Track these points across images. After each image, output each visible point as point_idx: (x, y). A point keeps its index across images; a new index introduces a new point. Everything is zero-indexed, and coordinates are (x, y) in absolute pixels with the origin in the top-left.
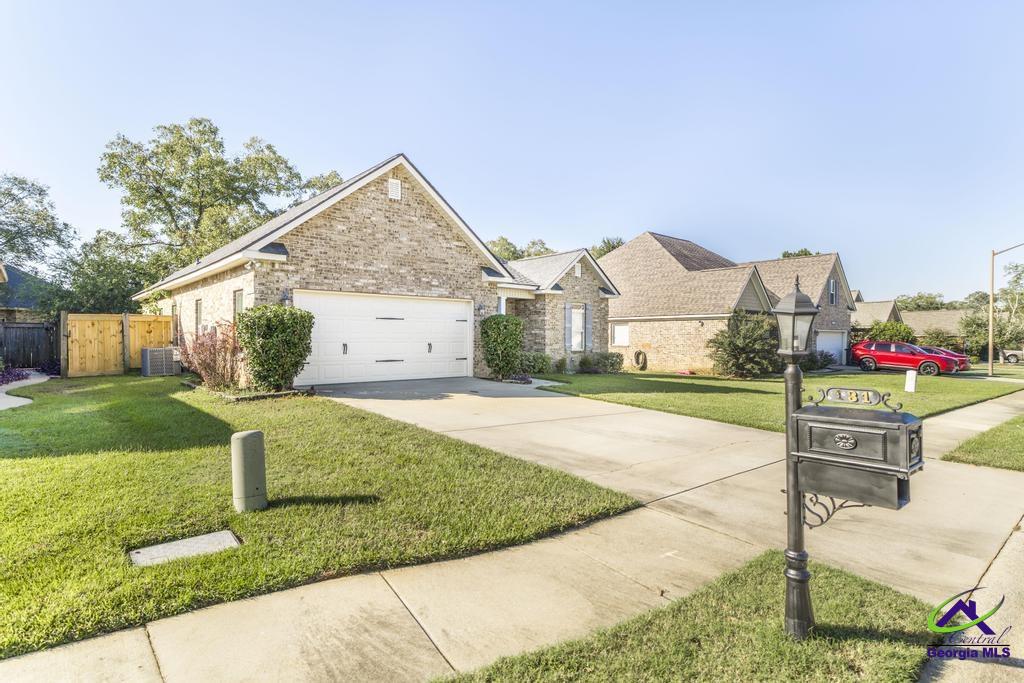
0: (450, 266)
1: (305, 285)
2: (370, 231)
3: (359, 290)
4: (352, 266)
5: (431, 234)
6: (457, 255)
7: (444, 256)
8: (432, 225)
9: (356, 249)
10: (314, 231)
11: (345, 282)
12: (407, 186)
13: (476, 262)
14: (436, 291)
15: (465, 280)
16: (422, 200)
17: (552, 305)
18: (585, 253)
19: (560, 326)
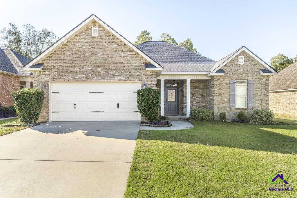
0: (126, 65)
1: (53, 80)
2: (82, 53)
3: (77, 80)
4: (74, 70)
5: (114, 50)
6: (130, 59)
7: (122, 60)
8: (115, 46)
9: (76, 62)
10: (57, 57)
11: (70, 75)
12: (101, 29)
13: (142, 61)
14: (117, 78)
15: (135, 71)
16: (109, 35)
17: (218, 82)
18: (244, 49)
19: (226, 93)
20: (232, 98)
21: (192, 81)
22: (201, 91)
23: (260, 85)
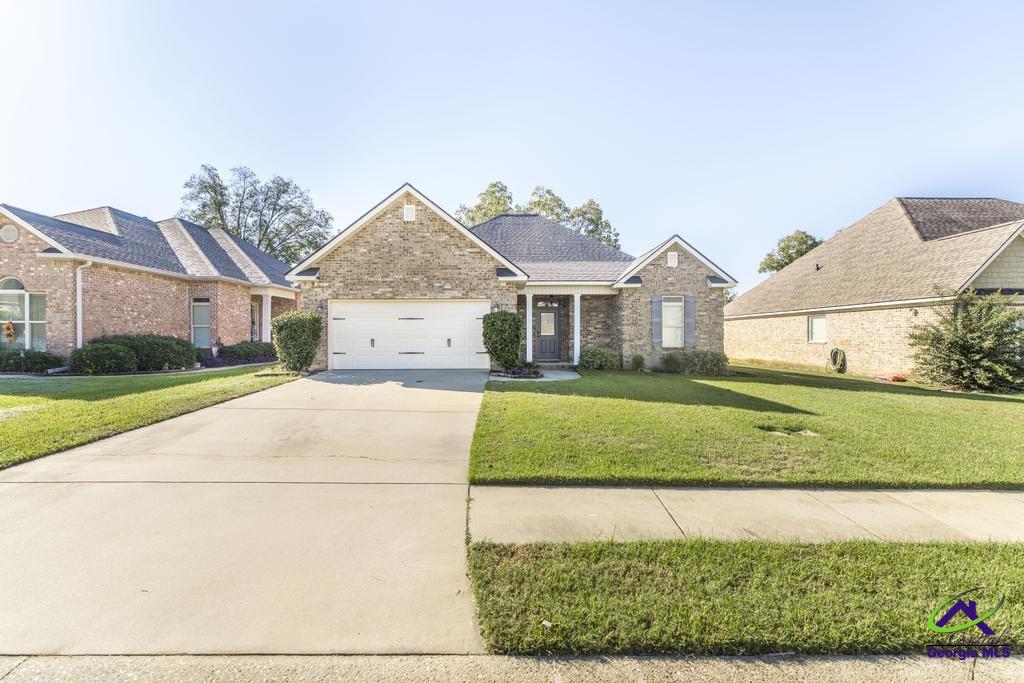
0: (463, 271)
1: (336, 296)
2: (386, 250)
3: (377, 297)
4: (372, 279)
5: (443, 245)
6: (471, 261)
7: (456, 262)
8: (444, 237)
9: (375, 266)
10: (343, 256)
11: (366, 292)
12: (420, 208)
13: (492, 264)
14: (448, 294)
15: (480, 282)
16: (434, 218)
18: (676, 239)
19: (644, 320)
20: (656, 329)
21: (583, 298)
22: (602, 315)
23: (707, 306)
